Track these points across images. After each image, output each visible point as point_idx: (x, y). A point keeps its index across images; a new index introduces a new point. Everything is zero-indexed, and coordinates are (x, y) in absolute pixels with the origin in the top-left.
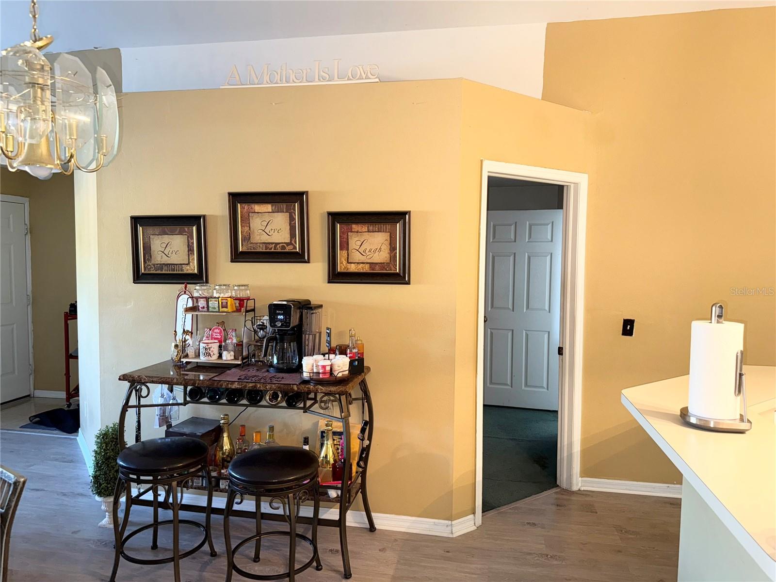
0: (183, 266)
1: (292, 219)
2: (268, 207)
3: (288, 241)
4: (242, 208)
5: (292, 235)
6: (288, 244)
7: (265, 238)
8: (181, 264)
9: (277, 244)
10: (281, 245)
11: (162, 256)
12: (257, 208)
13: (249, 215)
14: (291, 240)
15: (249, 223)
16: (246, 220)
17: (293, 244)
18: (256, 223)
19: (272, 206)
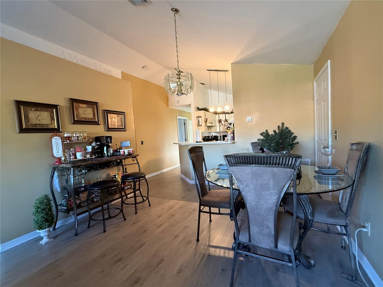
0: (49, 125)
1: (94, 110)
2: (85, 106)
3: (92, 117)
4: (75, 105)
5: (94, 115)
6: (93, 119)
7: (84, 116)
8: (47, 124)
9: (89, 118)
10: (90, 119)
11: (36, 120)
12: (81, 105)
13: (78, 107)
14: (94, 117)
15: (78, 110)
16: (77, 109)
17: (94, 119)
18: (81, 111)
19: (86, 105)
